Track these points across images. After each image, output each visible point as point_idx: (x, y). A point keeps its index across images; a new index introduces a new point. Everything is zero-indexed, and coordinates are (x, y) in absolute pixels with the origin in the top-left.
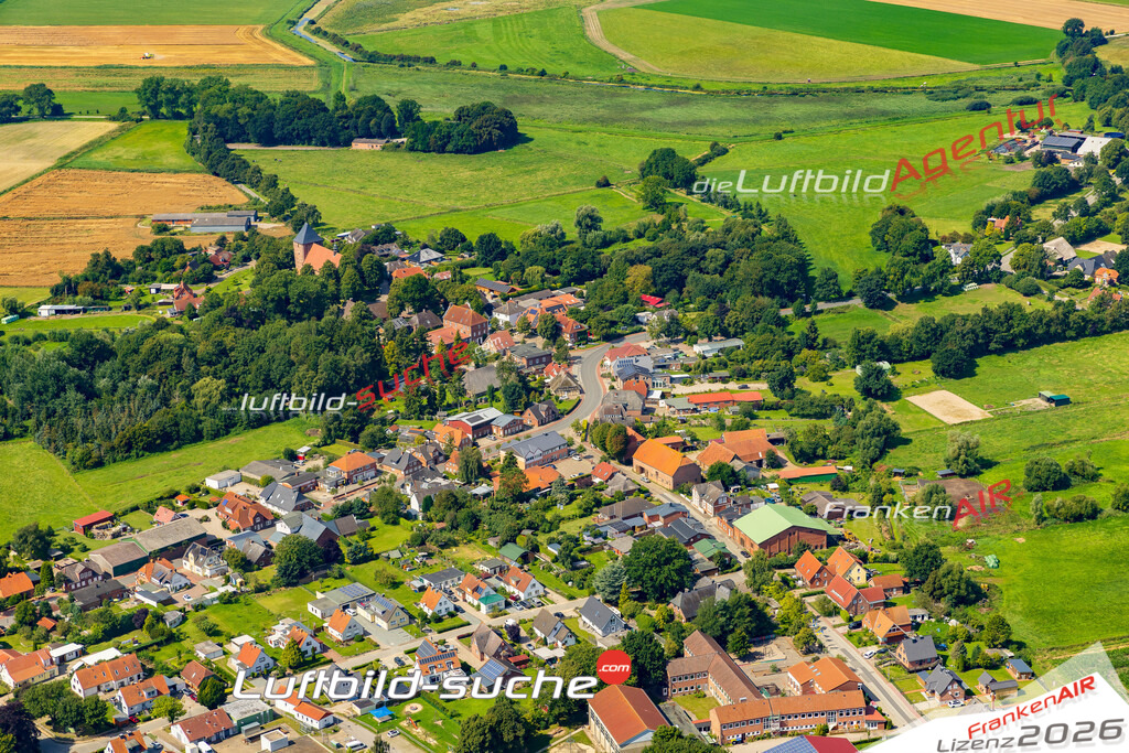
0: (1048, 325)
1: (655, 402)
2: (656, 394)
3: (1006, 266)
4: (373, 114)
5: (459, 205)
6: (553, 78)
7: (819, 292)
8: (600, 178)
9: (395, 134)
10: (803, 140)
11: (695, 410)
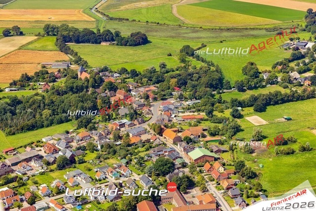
0: (288, 97)
1: (173, 118)
2: (173, 116)
3: (279, 80)
4: (107, 35)
5: (128, 61)
6: (161, 25)
7: (225, 87)
8: (169, 53)
9: (113, 40)
10: (228, 42)
11: (184, 121)
